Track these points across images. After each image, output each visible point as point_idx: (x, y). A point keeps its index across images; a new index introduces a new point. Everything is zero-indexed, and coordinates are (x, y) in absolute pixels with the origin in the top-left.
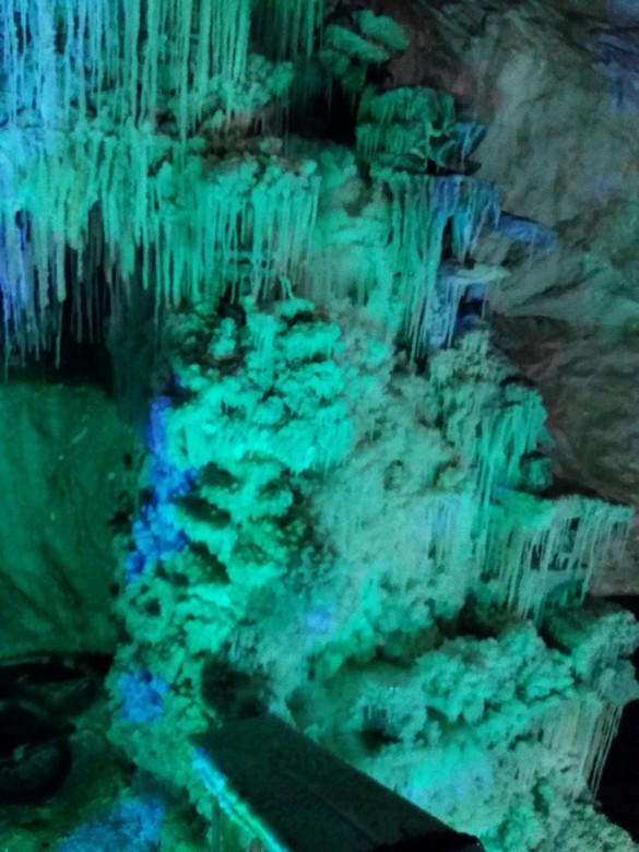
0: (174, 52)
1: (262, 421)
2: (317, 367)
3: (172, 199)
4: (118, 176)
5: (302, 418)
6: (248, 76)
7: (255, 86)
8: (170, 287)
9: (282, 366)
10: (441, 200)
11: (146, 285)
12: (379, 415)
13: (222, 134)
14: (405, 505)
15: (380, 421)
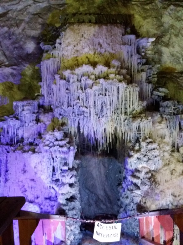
0: (127, 102)
1: (144, 160)
2: (154, 151)
3: (127, 125)
4: (119, 122)
5: (152, 160)
6: (139, 105)
7: (140, 106)
8: (128, 138)
9: (147, 151)
10: (176, 120)
11: (124, 138)
12: (168, 160)
13: (135, 114)
14: (176, 178)
15: (169, 161)
